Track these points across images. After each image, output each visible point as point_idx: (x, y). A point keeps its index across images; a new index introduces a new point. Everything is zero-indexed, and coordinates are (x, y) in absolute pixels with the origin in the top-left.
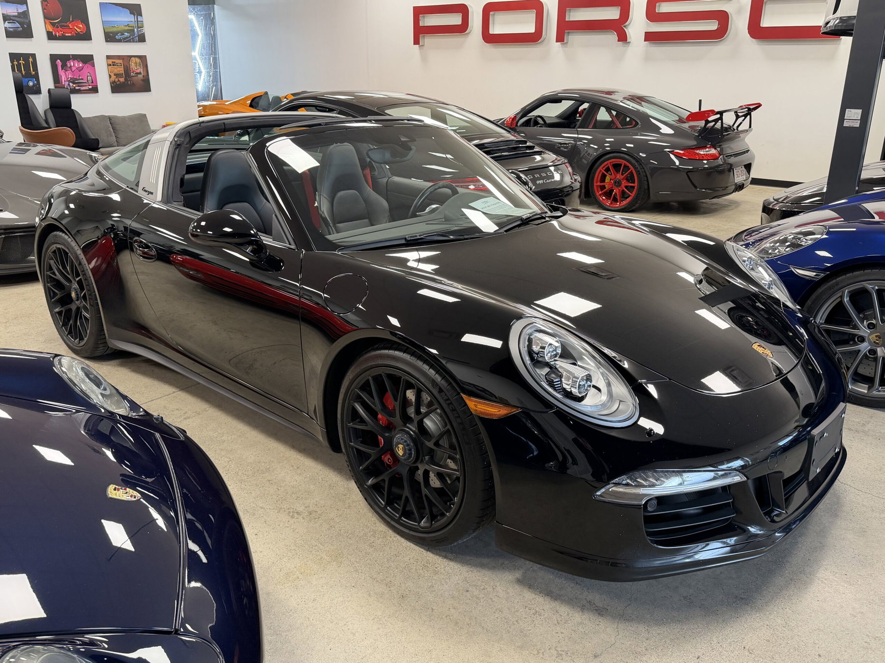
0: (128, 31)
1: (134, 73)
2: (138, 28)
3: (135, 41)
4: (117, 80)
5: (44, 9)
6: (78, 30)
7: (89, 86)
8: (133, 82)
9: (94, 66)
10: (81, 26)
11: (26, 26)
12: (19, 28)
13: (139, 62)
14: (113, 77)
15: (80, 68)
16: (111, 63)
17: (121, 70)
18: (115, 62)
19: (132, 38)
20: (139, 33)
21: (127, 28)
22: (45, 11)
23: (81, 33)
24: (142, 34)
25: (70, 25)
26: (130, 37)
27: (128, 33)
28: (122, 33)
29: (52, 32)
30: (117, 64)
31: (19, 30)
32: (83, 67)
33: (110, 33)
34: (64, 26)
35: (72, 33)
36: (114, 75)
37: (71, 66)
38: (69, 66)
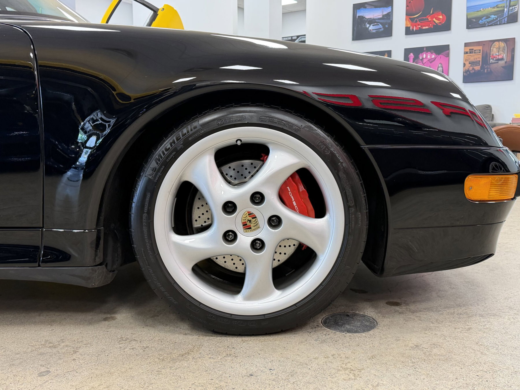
0: (494, 13)
1: (495, 59)
2: (510, 6)
3: (503, 22)
4: (471, 68)
5: (407, 6)
6: (437, 21)
8: (491, 70)
9: (448, 55)
10: (441, 17)
11: (387, 26)
12: (381, 29)
13: (504, 47)
14: (468, 65)
15: (432, 60)
16: (468, 51)
17: (478, 57)
18: (473, 49)
19: (499, 21)
20: (510, 13)
21: (496, 9)
22: (408, 8)
23: (439, 24)
24: (514, 13)
25: (429, 18)
26: (496, 19)
27: (494, 15)
28: (488, 17)
29: (410, 27)
30: (475, 50)
31: (381, 30)
32: (435, 58)
33: (474, 18)
34: (423, 20)
35: (430, 25)
36: (470, 63)
37: (423, 59)
38: (421, 58)
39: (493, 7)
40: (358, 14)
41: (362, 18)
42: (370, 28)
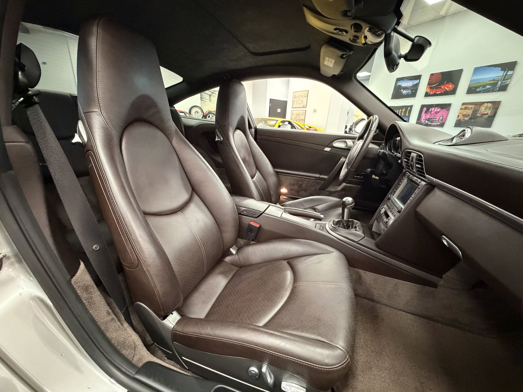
0: (490, 84)
1: (481, 114)
2: (504, 80)
3: (495, 90)
4: (462, 119)
5: (430, 79)
6: (447, 89)
7: (438, 123)
9: (448, 110)
10: (451, 86)
11: (414, 91)
13: (491, 106)
14: (461, 117)
15: (437, 112)
16: (464, 108)
17: (470, 112)
18: (467, 107)
19: (493, 89)
20: (502, 85)
21: (492, 82)
22: (430, 81)
23: (448, 91)
24: (506, 84)
25: (442, 87)
26: (491, 88)
27: (490, 86)
28: (484, 86)
29: (428, 92)
30: (468, 108)
31: (409, 93)
32: (439, 112)
33: (473, 87)
34: (438, 88)
35: (442, 91)
36: (462, 116)
37: (431, 111)
38: (430, 111)
39: (491, 81)
40: (399, 84)
41: (400, 86)
42: (403, 92)
